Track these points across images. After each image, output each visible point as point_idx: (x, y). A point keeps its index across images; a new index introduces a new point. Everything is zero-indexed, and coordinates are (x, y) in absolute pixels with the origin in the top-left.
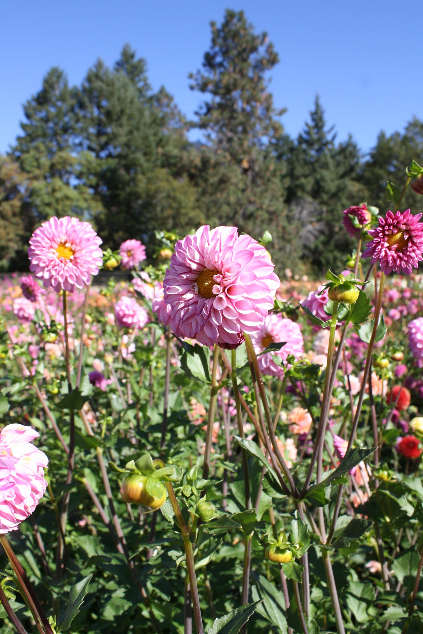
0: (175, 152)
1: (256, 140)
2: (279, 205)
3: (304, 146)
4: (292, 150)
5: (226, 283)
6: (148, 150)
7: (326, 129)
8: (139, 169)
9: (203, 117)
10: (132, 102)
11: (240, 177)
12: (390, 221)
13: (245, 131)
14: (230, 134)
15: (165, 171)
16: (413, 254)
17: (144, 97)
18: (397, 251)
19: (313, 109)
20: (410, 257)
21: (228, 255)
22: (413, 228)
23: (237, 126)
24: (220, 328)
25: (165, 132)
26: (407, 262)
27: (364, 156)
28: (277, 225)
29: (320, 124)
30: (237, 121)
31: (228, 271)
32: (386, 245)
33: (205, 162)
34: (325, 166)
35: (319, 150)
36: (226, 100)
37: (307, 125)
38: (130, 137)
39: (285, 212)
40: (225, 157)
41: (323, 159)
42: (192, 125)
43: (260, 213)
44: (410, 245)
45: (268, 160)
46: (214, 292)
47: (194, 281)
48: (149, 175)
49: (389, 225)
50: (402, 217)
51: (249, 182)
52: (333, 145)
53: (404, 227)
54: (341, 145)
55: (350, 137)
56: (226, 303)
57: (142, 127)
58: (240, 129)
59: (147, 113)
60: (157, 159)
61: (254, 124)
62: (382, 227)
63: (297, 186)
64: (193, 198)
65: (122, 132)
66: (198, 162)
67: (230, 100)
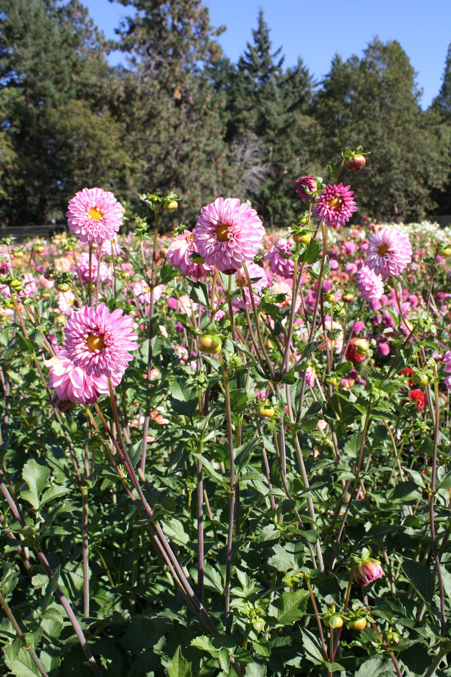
0: (94, 79)
1: (190, 66)
2: (218, 144)
3: (246, 72)
4: (232, 77)
5: (235, 232)
6: (59, 77)
7: (271, 52)
8: (49, 101)
9: (125, 35)
10: (36, 16)
11: (172, 110)
12: (330, 191)
13: (176, 54)
14: (158, 58)
15: (80, 103)
16: (345, 213)
17: (52, 9)
18: (335, 210)
19: (256, 28)
20: (343, 214)
21: (236, 215)
22: (344, 195)
23: (167, 47)
24: (232, 258)
25: (79, 53)
26: (342, 218)
27: (316, 85)
28: (217, 169)
29: (265, 46)
30: (167, 41)
31: (236, 224)
32: (328, 207)
33: (130, 93)
34: (271, 97)
35: (264, 78)
36: (153, 15)
37: (249, 46)
38: (36, 60)
39: (226, 152)
40: (153, 86)
41: (268, 89)
42: (112, 47)
43: (196, 153)
44: (343, 206)
45: (204, 89)
46: (228, 237)
47: (214, 231)
48: (62, 108)
49: (329, 194)
50: (337, 189)
51: (183, 117)
52: (281, 71)
53: (338, 195)
54: (288, 71)
55: (300, 62)
56: (235, 243)
57: (51, 47)
58: (170, 52)
59: (56, 30)
60: (70, 89)
61: (187, 45)
62: (325, 195)
63: (239, 121)
64: (115, 136)
65: (27, 53)
66: (121, 91)
67: (159, 15)
